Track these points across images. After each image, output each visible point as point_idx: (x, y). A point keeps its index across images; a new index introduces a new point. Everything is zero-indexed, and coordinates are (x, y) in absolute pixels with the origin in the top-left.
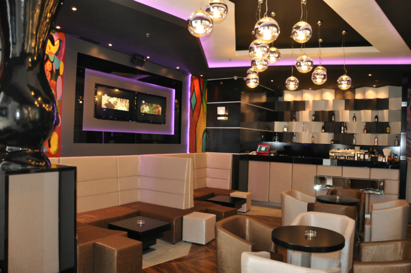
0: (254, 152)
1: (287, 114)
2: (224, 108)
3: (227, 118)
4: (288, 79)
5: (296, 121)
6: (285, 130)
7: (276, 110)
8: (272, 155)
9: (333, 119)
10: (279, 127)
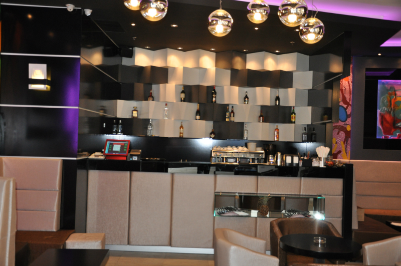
0: (97, 153)
1: (139, 87)
2: (45, 66)
3: (49, 87)
4: (214, 13)
5: (153, 100)
6: (135, 114)
7: (120, 80)
8: (135, 159)
9: (214, 99)
10: (123, 108)
